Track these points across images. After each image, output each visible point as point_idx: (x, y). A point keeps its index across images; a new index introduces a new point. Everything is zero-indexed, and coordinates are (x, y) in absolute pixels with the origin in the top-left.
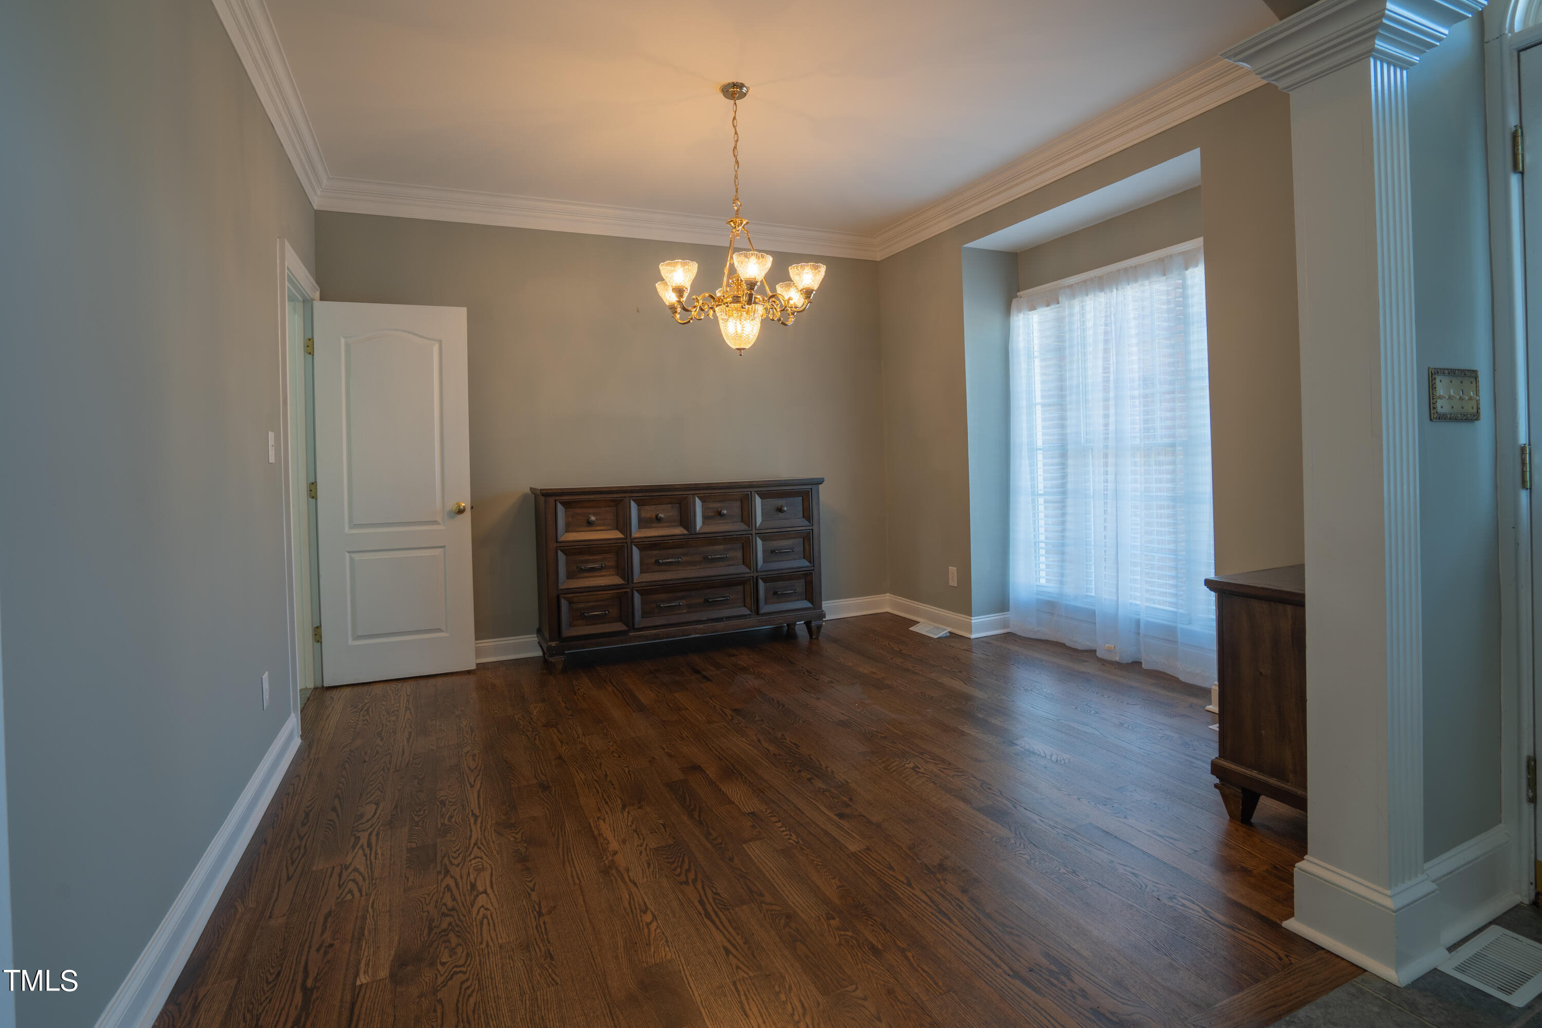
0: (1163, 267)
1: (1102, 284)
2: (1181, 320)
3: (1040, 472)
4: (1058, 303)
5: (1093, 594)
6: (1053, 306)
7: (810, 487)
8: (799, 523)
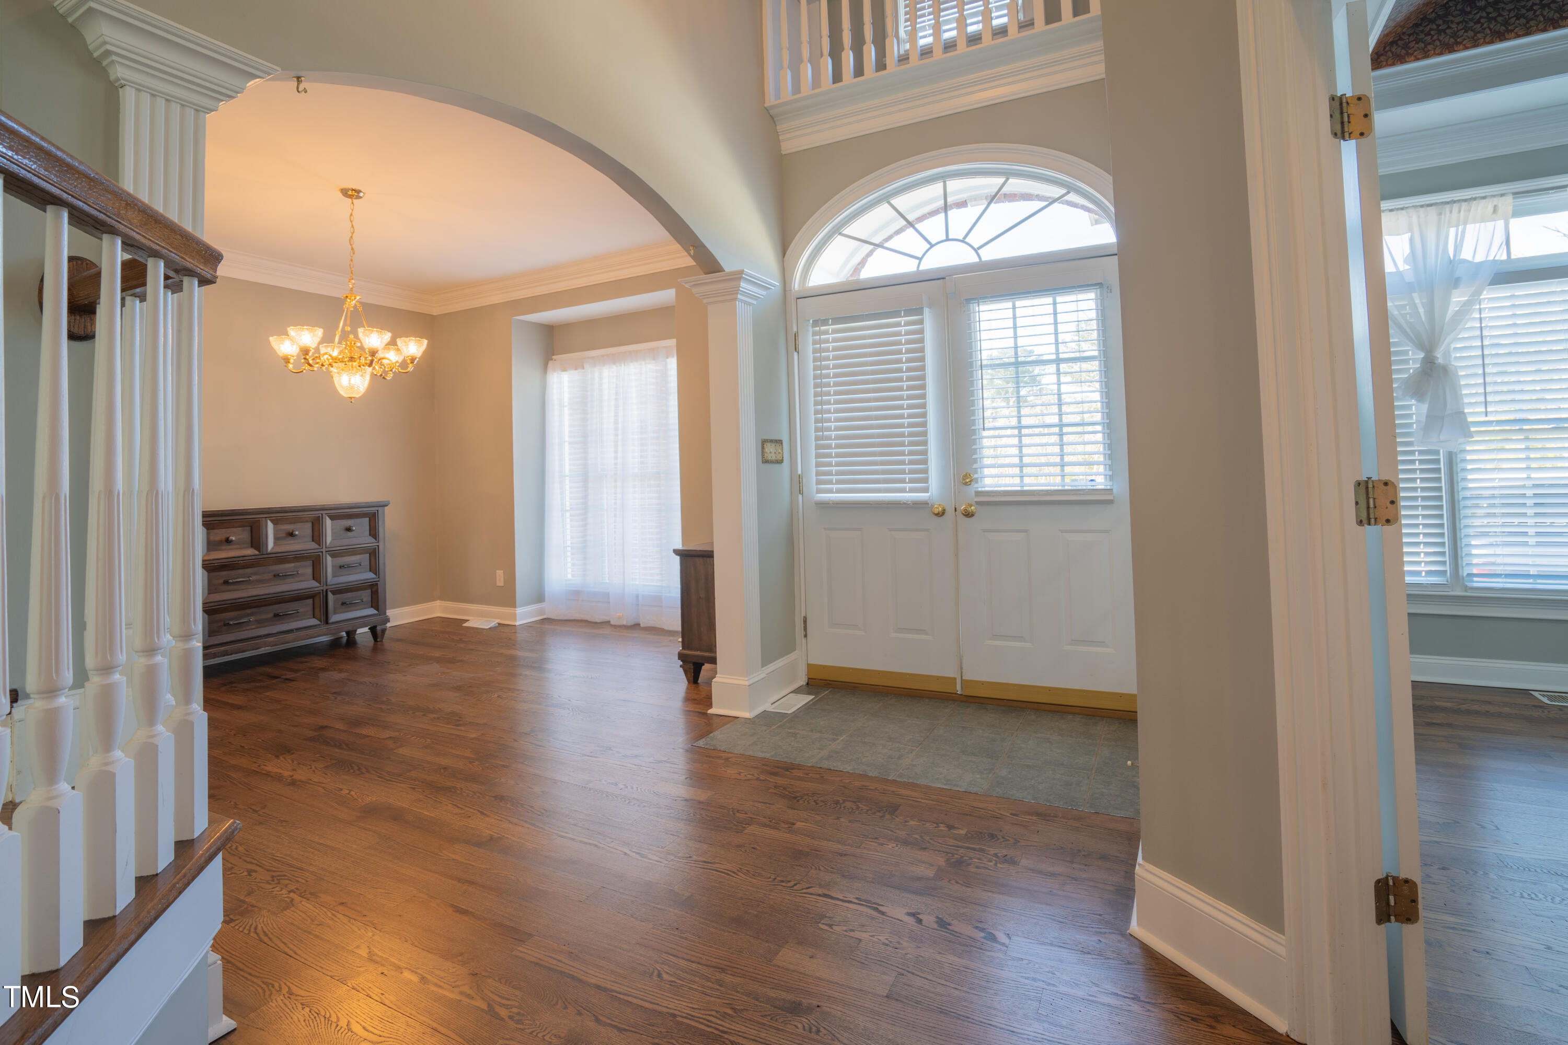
0: (654, 354)
3: (567, 492)
5: (608, 581)
6: (579, 371)
7: (377, 509)
8: (367, 541)
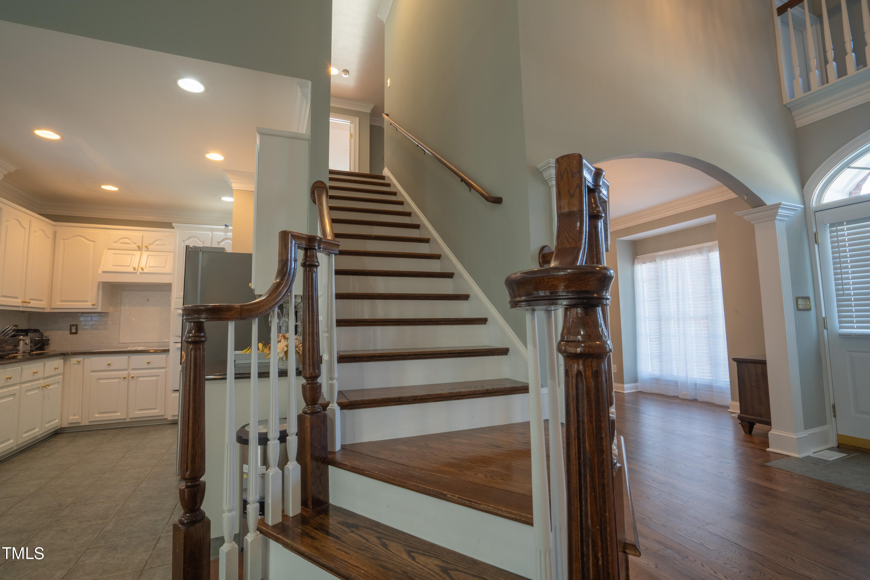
1: (675, 255)
2: (708, 272)
3: (648, 326)
4: (656, 261)
5: (676, 375)
6: (653, 263)
